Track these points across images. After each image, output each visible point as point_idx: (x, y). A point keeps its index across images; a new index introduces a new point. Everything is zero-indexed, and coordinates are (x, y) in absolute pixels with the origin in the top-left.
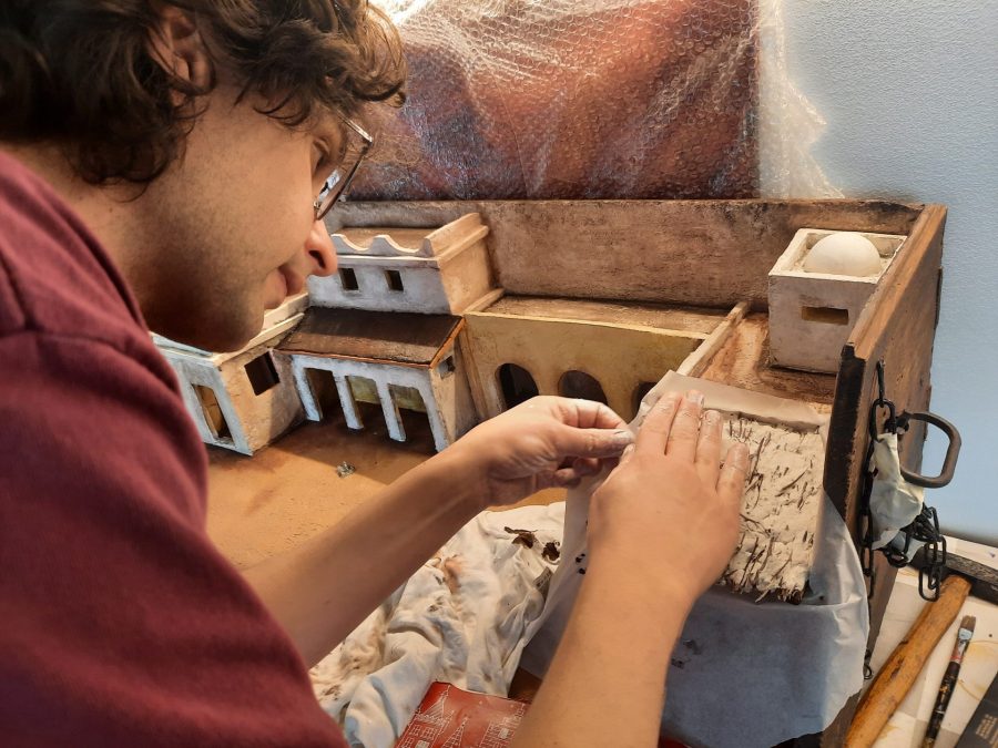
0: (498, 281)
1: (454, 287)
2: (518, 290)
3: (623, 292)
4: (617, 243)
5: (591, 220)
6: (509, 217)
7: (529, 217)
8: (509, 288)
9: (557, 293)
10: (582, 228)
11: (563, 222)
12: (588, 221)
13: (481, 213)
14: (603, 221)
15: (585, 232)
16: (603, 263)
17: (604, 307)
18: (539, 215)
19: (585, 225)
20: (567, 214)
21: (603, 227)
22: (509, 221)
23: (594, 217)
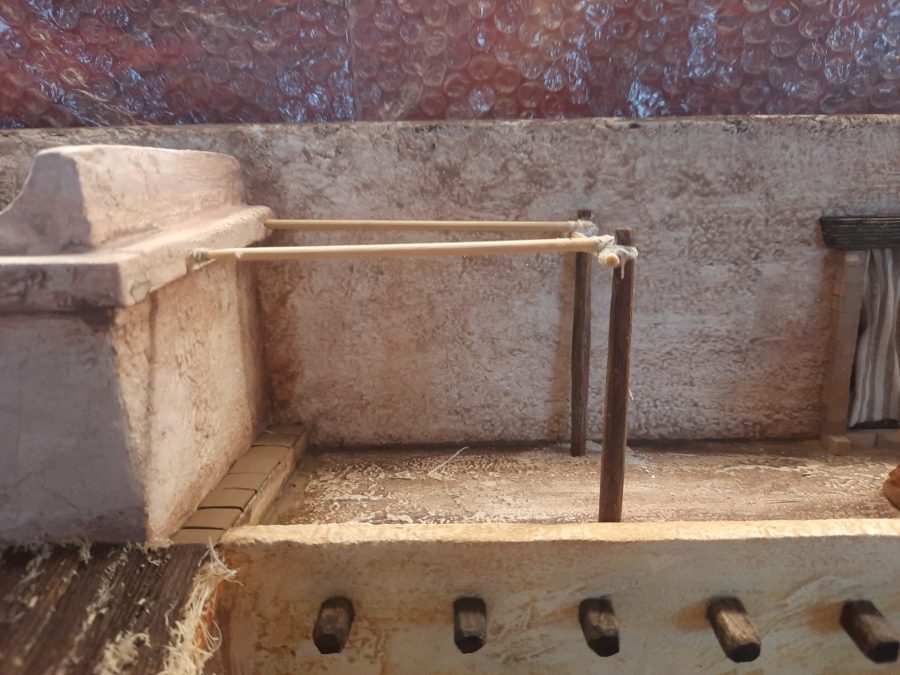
0: (284, 404)
1: (166, 417)
2: (365, 429)
3: (759, 416)
4: (779, 254)
5: (697, 178)
6: (364, 176)
7: (449, 174)
8: (326, 426)
9: (513, 432)
10: (661, 206)
11: (589, 188)
12: (690, 182)
13: (247, 162)
14: (742, 182)
15: (670, 222)
16: (713, 323)
17: (686, 463)
18: (491, 163)
19: (674, 195)
20: (610, 157)
21: (738, 202)
22: (366, 186)
23: (713, 169)
